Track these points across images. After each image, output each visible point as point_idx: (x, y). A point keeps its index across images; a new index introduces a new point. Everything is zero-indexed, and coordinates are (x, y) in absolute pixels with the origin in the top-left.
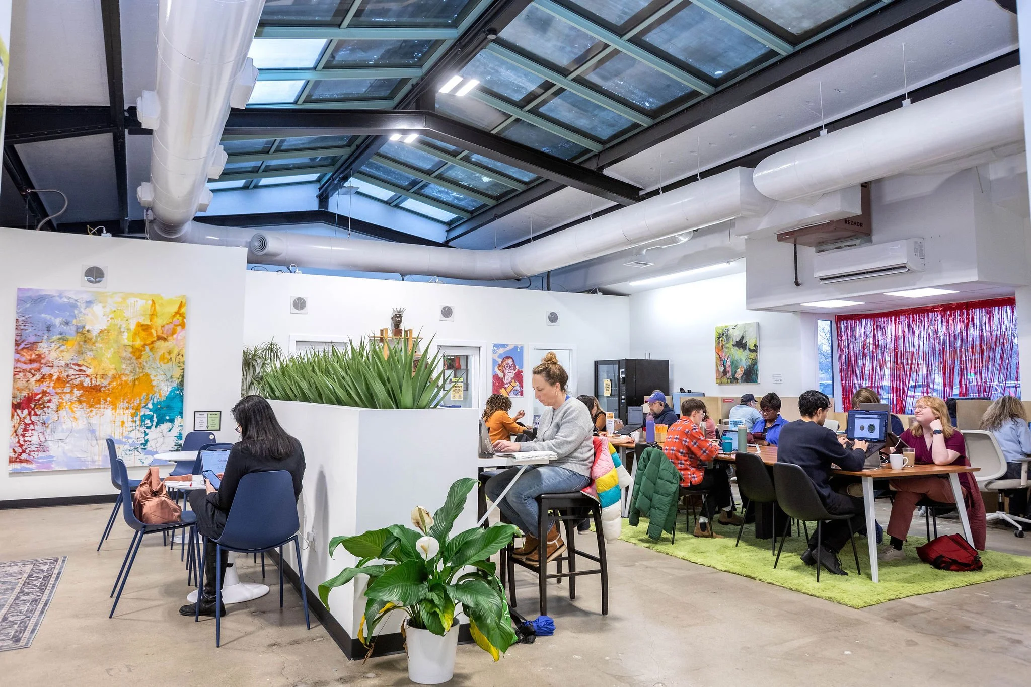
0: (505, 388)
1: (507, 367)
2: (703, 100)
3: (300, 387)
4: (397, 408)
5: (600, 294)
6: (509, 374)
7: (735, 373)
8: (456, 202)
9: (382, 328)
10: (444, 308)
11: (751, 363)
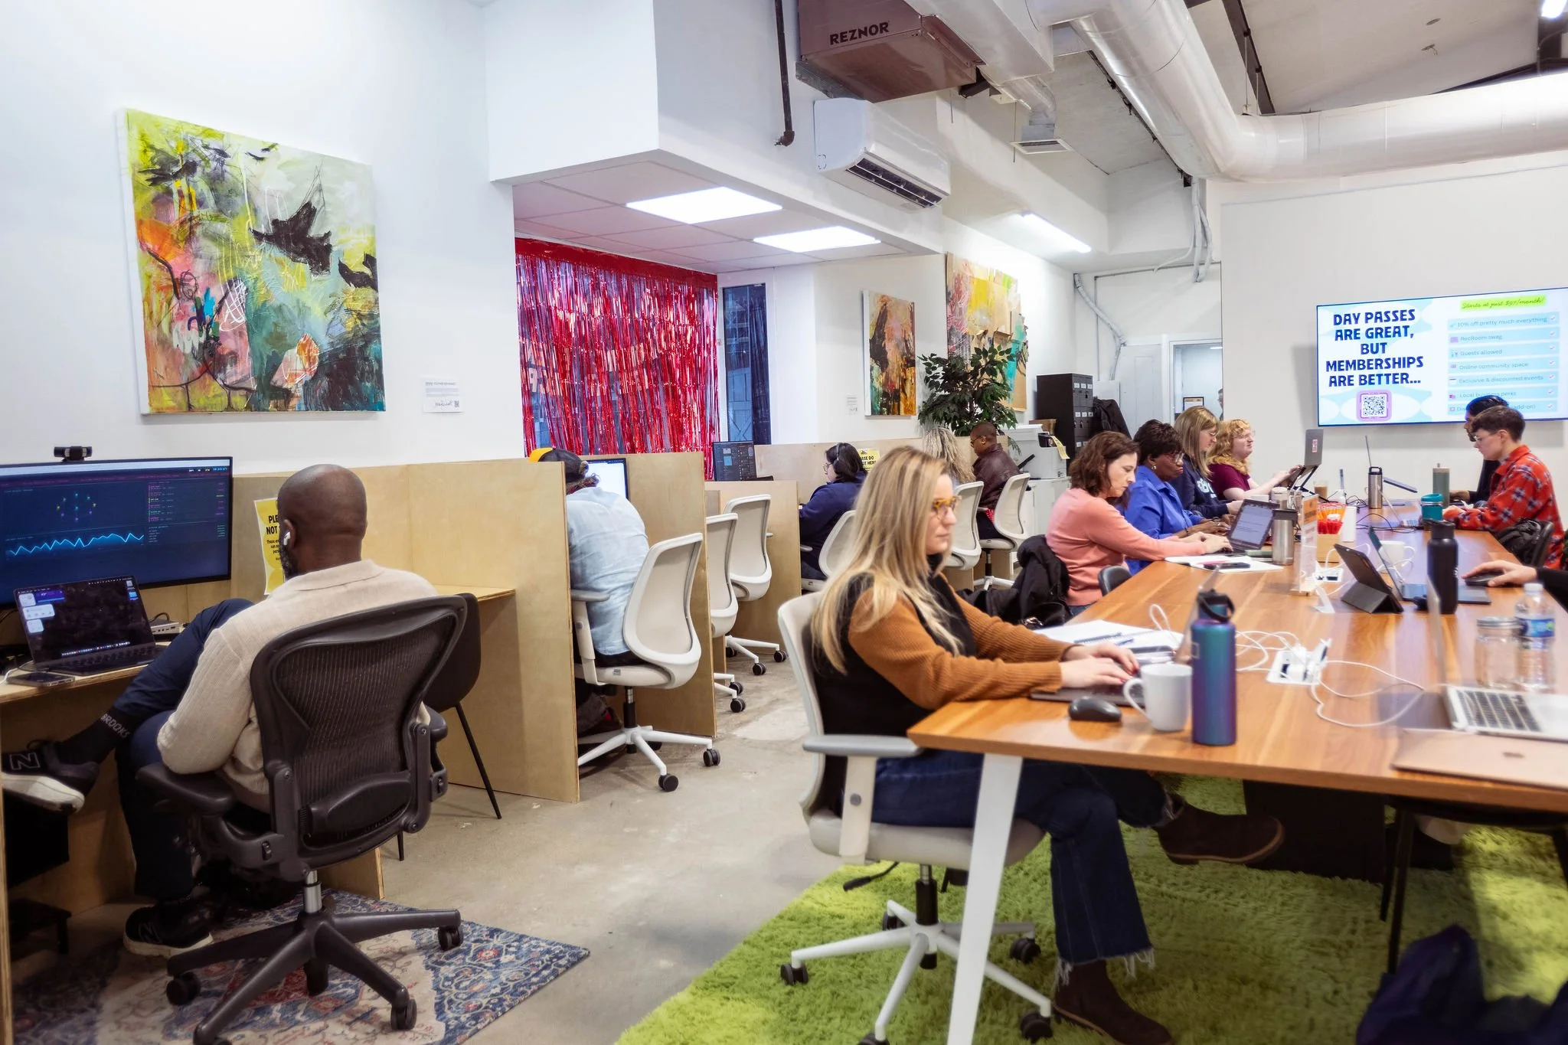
7: (270, 364)
11: (356, 330)
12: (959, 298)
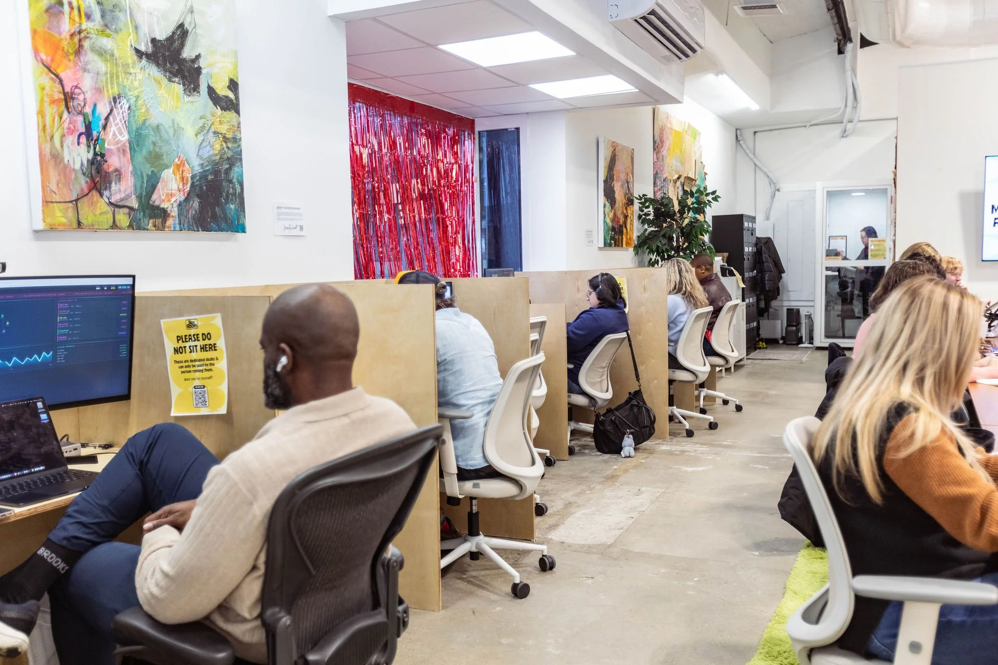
7: (152, 183)
11: (222, 153)
12: (662, 146)
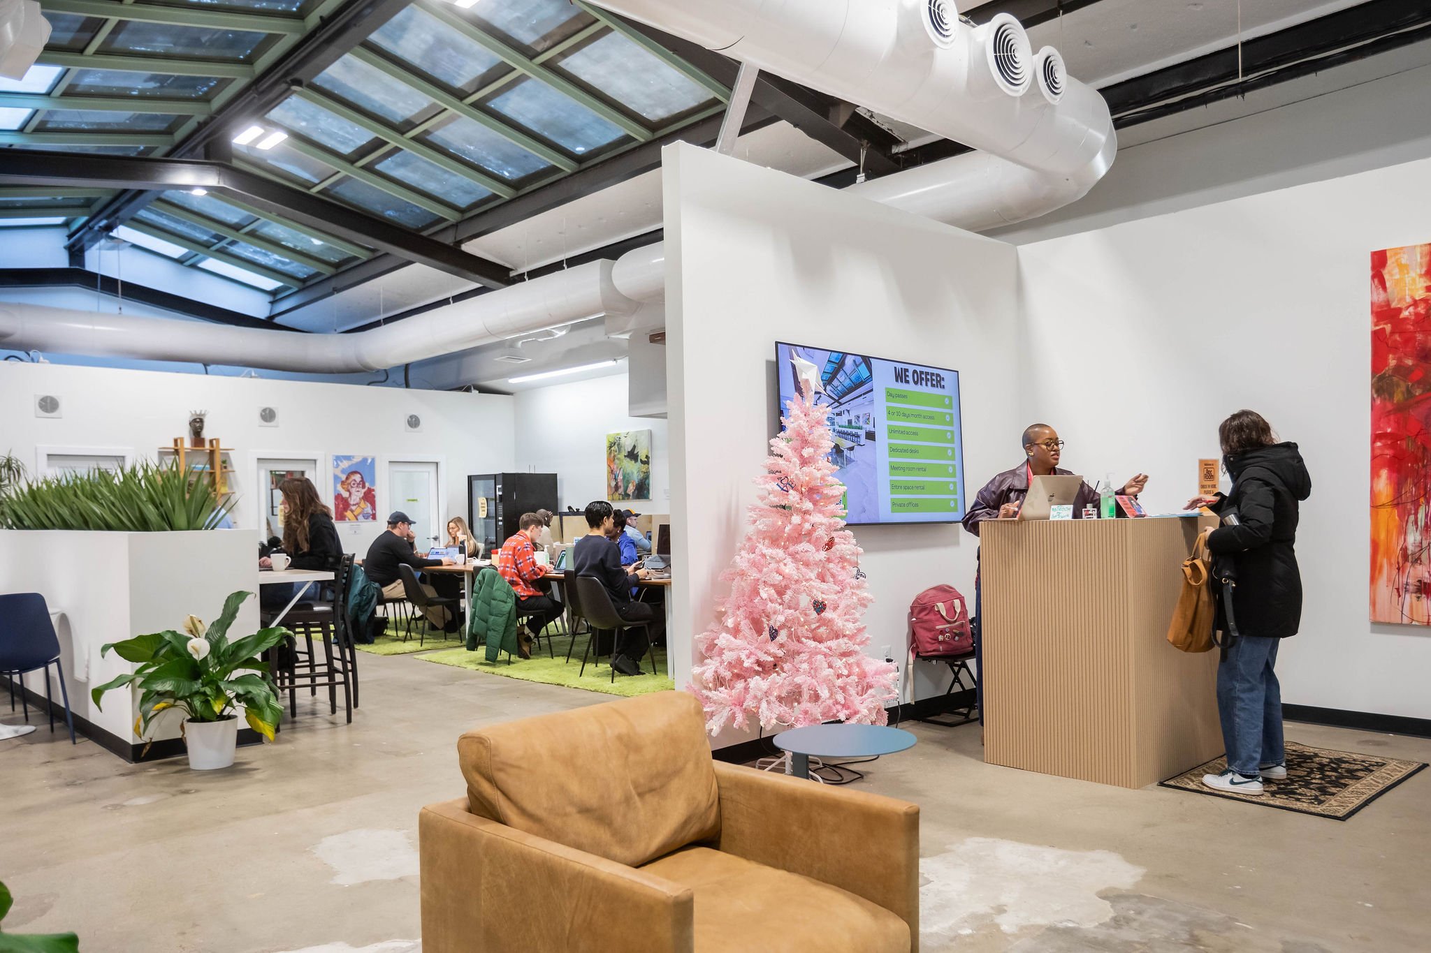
0: (352, 511)
1: (354, 484)
2: (565, 178)
3: (59, 514)
4: (172, 529)
5: (475, 392)
6: (356, 493)
7: (626, 488)
8: (279, 266)
9: (176, 437)
10: (264, 410)
